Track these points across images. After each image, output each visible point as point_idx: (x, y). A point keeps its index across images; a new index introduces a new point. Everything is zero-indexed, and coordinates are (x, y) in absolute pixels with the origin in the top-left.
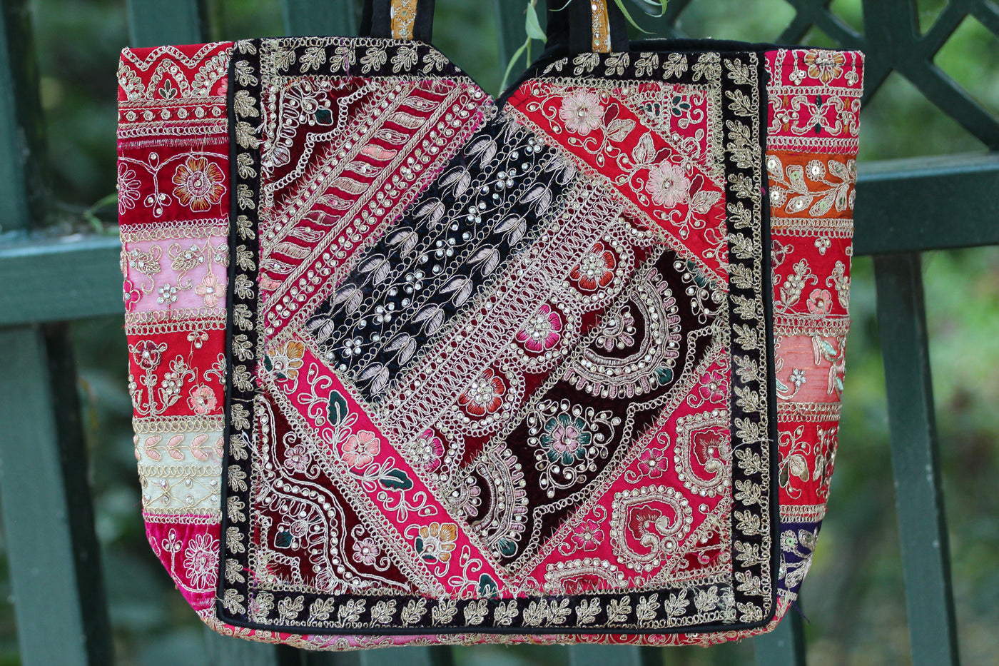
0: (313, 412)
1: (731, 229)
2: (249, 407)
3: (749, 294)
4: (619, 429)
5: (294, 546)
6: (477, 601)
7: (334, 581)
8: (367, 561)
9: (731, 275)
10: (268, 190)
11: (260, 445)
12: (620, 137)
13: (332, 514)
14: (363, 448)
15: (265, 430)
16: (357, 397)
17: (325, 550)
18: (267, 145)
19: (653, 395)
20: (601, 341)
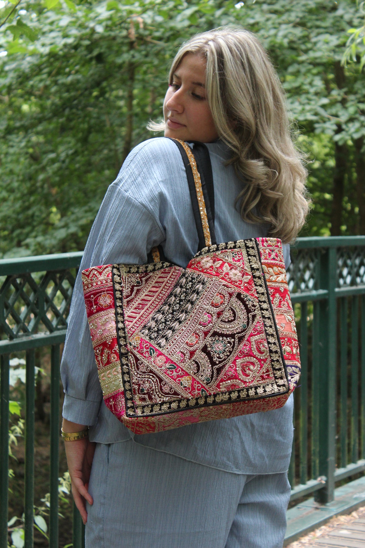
0: (145, 354)
1: (256, 285)
2: (127, 357)
3: (264, 302)
4: (234, 342)
5: (146, 392)
6: (201, 397)
7: (158, 400)
8: (167, 391)
9: (258, 298)
10: (125, 301)
11: (131, 367)
12: (218, 266)
13: (155, 380)
14: (160, 360)
15: (132, 362)
16: (157, 347)
17: (155, 391)
18: (124, 289)
19: (242, 332)
20: (224, 319)
